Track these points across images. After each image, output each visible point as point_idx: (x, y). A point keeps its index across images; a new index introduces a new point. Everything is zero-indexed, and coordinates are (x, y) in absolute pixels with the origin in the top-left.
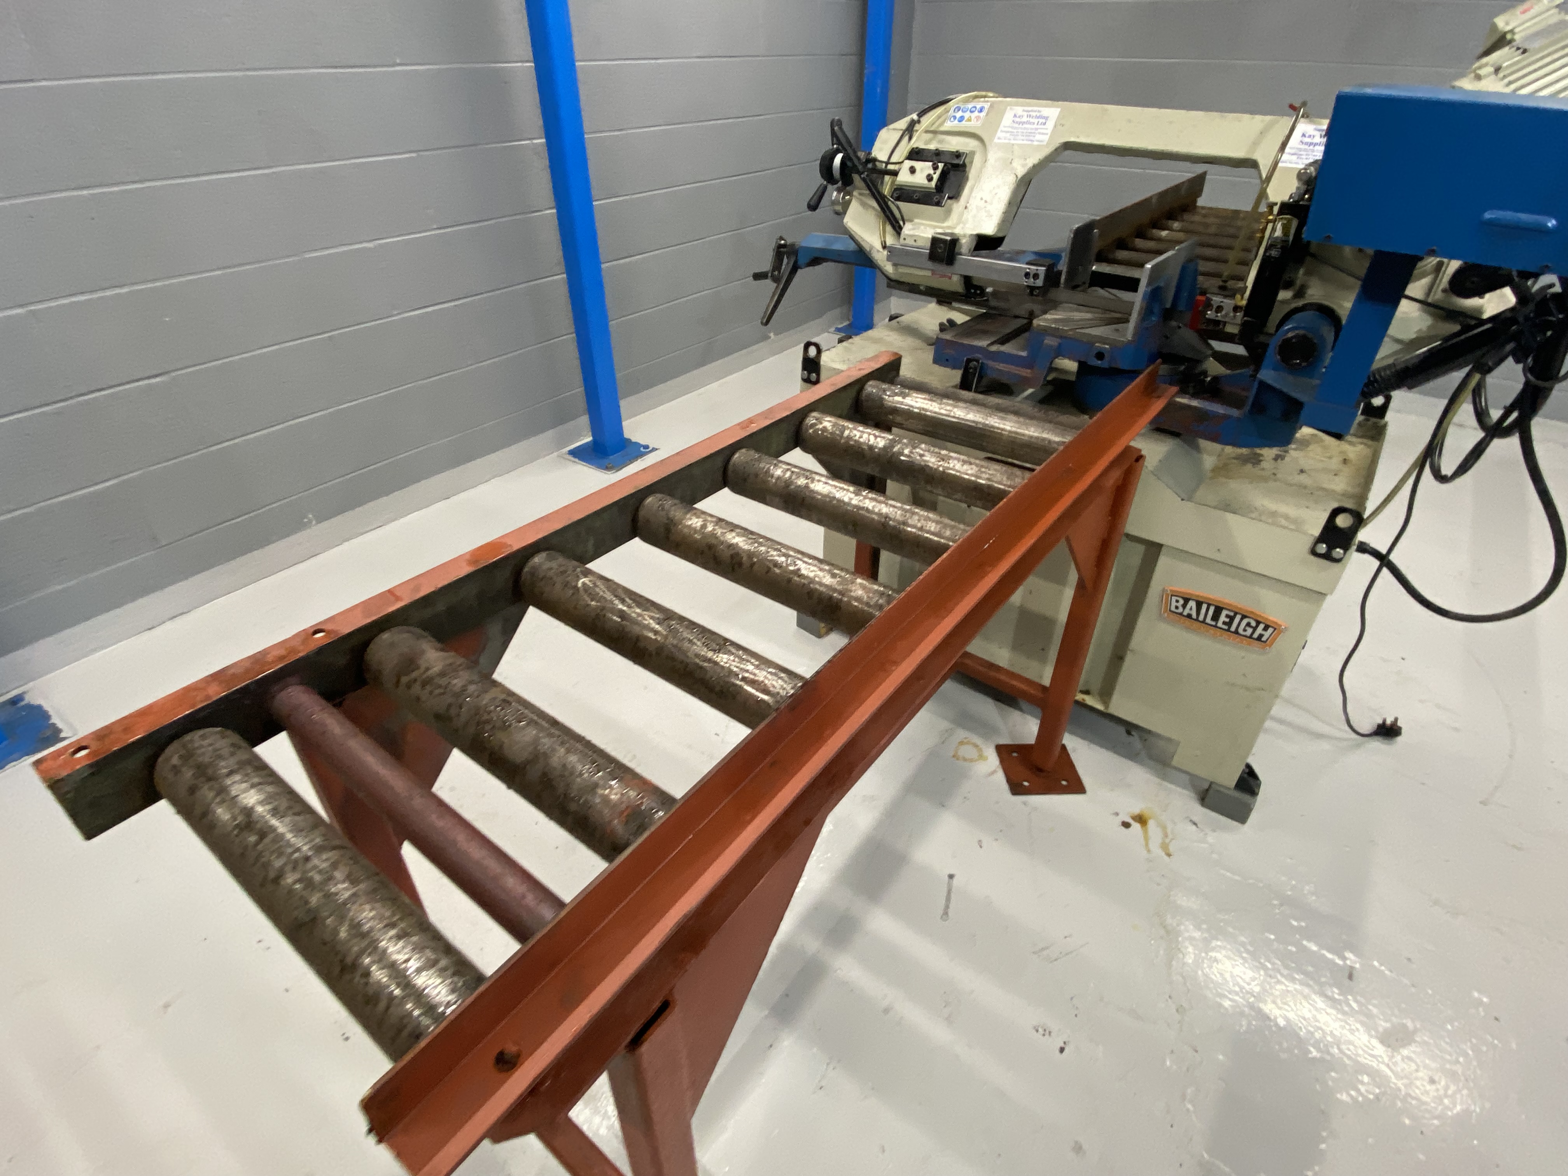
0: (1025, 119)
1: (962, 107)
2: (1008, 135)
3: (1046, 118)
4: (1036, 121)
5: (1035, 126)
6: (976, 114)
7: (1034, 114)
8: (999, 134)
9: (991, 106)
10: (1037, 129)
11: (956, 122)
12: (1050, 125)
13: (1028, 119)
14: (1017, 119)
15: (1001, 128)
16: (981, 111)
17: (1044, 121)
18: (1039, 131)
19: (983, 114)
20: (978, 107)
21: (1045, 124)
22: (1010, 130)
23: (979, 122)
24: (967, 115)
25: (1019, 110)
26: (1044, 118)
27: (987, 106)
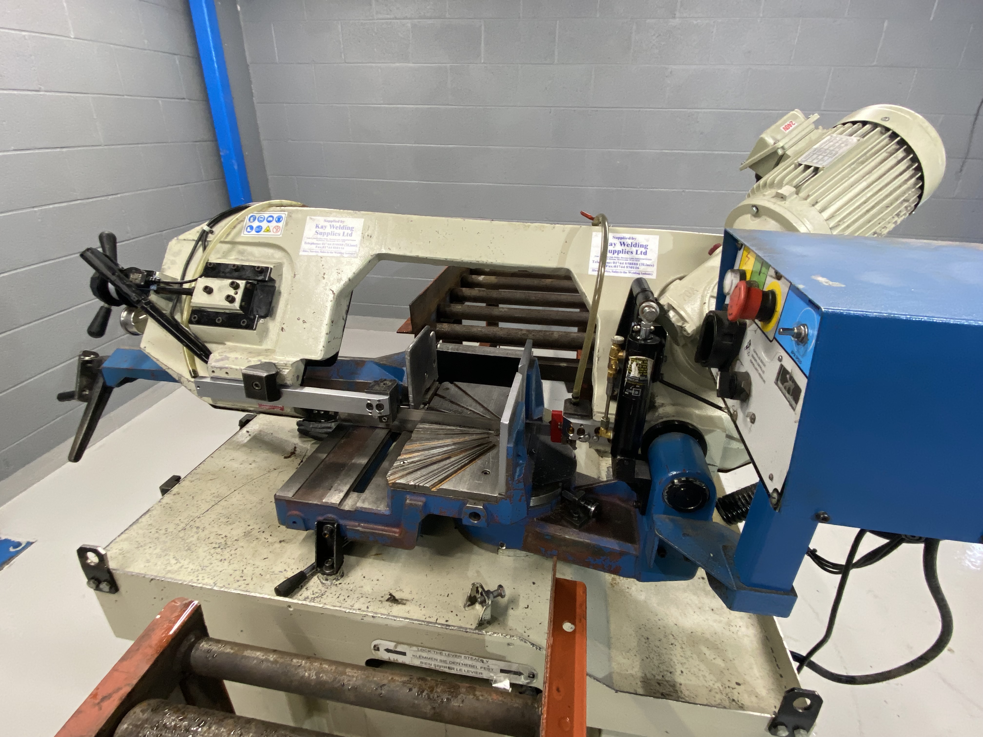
0: (328, 230)
1: (257, 216)
2: (313, 247)
3: (352, 229)
4: (341, 231)
5: (341, 237)
6: (274, 224)
7: (338, 224)
8: (304, 246)
9: (289, 216)
10: (344, 241)
11: (254, 232)
12: (357, 236)
13: (332, 230)
14: (321, 230)
15: (305, 240)
16: (279, 220)
17: (349, 232)
18: (346, 242)
19: (281, 224)
20: (275, 216)
21: (351, 235)
22: (315, 241)
23: (279, 233)
24: (264, 225)
25: (321, 220)
26: (349, 228)
27: (284, 215)
